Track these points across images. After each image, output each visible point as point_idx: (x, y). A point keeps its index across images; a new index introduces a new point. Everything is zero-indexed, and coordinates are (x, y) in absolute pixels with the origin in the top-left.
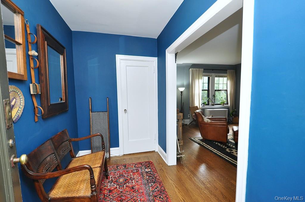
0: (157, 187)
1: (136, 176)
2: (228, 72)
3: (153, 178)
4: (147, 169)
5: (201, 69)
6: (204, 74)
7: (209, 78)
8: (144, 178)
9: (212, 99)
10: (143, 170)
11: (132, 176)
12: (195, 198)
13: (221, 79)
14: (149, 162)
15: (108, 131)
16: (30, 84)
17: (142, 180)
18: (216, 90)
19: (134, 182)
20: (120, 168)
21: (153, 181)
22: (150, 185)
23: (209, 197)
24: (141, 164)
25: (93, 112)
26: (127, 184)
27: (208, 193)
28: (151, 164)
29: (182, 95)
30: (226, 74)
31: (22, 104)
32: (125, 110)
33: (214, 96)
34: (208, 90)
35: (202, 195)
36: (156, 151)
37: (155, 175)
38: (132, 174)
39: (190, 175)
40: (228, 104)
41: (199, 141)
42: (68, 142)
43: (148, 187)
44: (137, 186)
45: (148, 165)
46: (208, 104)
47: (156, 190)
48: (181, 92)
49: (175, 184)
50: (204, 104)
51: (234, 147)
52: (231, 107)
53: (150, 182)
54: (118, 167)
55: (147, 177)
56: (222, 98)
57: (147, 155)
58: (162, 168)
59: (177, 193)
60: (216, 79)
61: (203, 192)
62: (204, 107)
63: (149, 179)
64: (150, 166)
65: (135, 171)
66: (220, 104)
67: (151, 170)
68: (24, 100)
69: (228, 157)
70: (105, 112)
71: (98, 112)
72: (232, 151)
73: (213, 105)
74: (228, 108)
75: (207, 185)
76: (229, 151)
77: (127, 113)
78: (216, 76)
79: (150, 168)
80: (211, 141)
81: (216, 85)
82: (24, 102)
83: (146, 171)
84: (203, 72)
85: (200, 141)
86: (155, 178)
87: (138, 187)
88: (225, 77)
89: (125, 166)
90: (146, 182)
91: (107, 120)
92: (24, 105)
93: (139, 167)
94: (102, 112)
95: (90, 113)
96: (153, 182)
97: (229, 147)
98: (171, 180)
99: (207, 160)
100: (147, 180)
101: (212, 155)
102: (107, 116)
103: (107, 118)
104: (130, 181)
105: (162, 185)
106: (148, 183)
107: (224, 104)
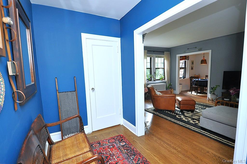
0: (139, 159)
1: (114, 151)
2: (165, 53)
3: (131, 151)
4: (122, 142)
5: (145, 51)
7: (151, 59)
8: (123, 152)
9: (153, 76)
10: (119, 145)
11: (111, 152)
12: (175, 163)
13: (160, 59)
14: (120, 136)
15: (77, 111)
16: (8, 62)
17: (121, 154)
18: (156, 68)
19: (115, 158)
20: (96, 146)
21: (132, 153)
22: (132, 158)
23: (185, 160)
24: (114, 139)
25: (60, 93)
26: (110, 161)
27: (182, 156)
28: (123, 137)
31: (3, 89)
32: (93, 88)
33: (155, 73)
34: (151, 68)
35: (179, 159)
36: (121, 125)
37: (131, 147)
38: (109, 150)
39: (160, 143)
40: (165, 80)
41: (152, 111)
42: (45, 128)
43: (131, 160)
44: (120, 162)
45: (121, 139)
46: (151, 80)
47: (139, 162)
49: (152, 153)
50: (148, 80)
51: (180, 113)
52: (168, 81)
53: (130, 156)
54: (93, 146)
55: (126, 151)
56: (161, 74)
57: (115, 130)
58: (134, 139)
59: (159, 161)
60: (156, 59)
61: (178, 156)
62: (148, 83)
63: (128, 152)
64: (122, 139)
65: (111, 146)
66: (159, 80)
67: (125, 143)
68: (4, 83)
69: (180, 122)
70: (73, 91)
71: (65, 92)
72: (181, 117)
73: (155, 81)
74: (165, 83)
75: (178, 149)
76: (179, 117)
77: (94, 92)
78: (156, 57)
79: (124, 142)
80: (162, 110)
81: (156, 64)
82: (4, 86)
83: (122, 145)
84: (147, 54)
85: (154, 112)
86: (132, 150)
87: (122, 162)
88: (163, 57)
89: (99, 143)
90: (126, 155)
91: (76, 99)
92: (5, 90)
93: (114, 142)
94: (70, 92)
95: (58, 93)
96: (133, 155)
97: (177, 114)
98: (148, 150)
99: (167, 127)
100: (127, 154)
101: (168, 123)
102: (75, 96)
103: (76, 98)
104: (111, 158)
105: (142, 156)
106: (129, 157)
107: (163, 79)
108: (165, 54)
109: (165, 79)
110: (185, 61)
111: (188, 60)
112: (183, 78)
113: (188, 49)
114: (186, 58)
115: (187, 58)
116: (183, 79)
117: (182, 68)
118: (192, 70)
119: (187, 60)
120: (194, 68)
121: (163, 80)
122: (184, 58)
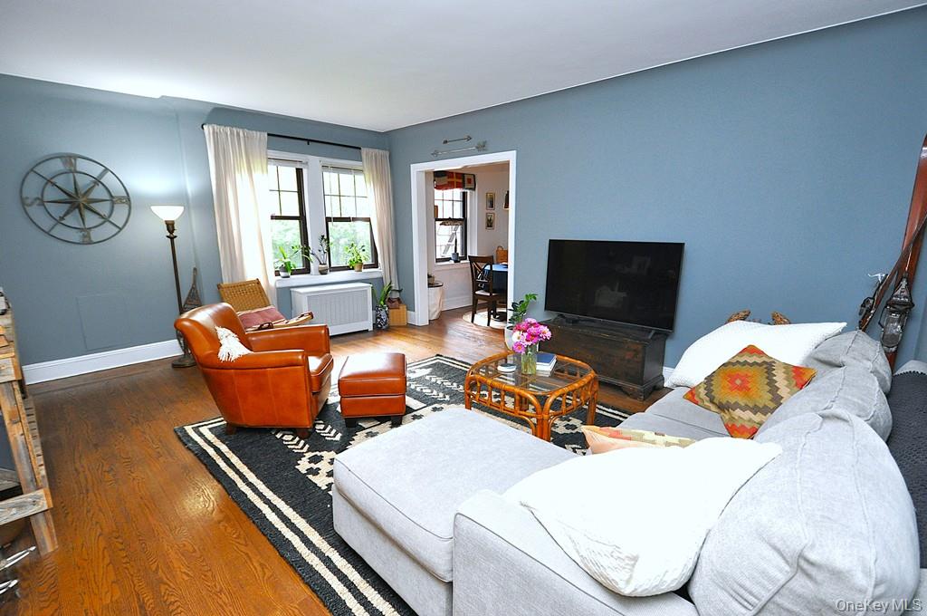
2: (364, 156)
5: (256, 134)
6: (272, 154)
7: (299, 172)
9: (317, 252)
13: (346, 178)
18: (331, 219)
29: (172, 238)
30: (360, 163)
33: (325, 239)
34: (302, 218)
40: (377, 268)
46: (307, 270)
48: (167, 223)
50: (285, 269)
52: (388, 274)
60: (330, 178)
62: (287, 283)
66: (347, 268)
72: (315, 466)
73: (323, 272)
74: (374, 280)
78: (327, 168)
81: (329, 200)
84: (268, 148)
88: (358, 172)
107: (362, 266)
108: (364, 160)
109: (375, 265)
110: (464, 195)
111: (474, 189)
112: (456, 261)
113: (446, 142)
114: (464, 181)
115: (469, 181)
116: (452, 262)
117: (450, 219)
118: (490, 231)
119: (468, 191)
120: (496, 224)
121: (364, 270)
122: (455, 180)
